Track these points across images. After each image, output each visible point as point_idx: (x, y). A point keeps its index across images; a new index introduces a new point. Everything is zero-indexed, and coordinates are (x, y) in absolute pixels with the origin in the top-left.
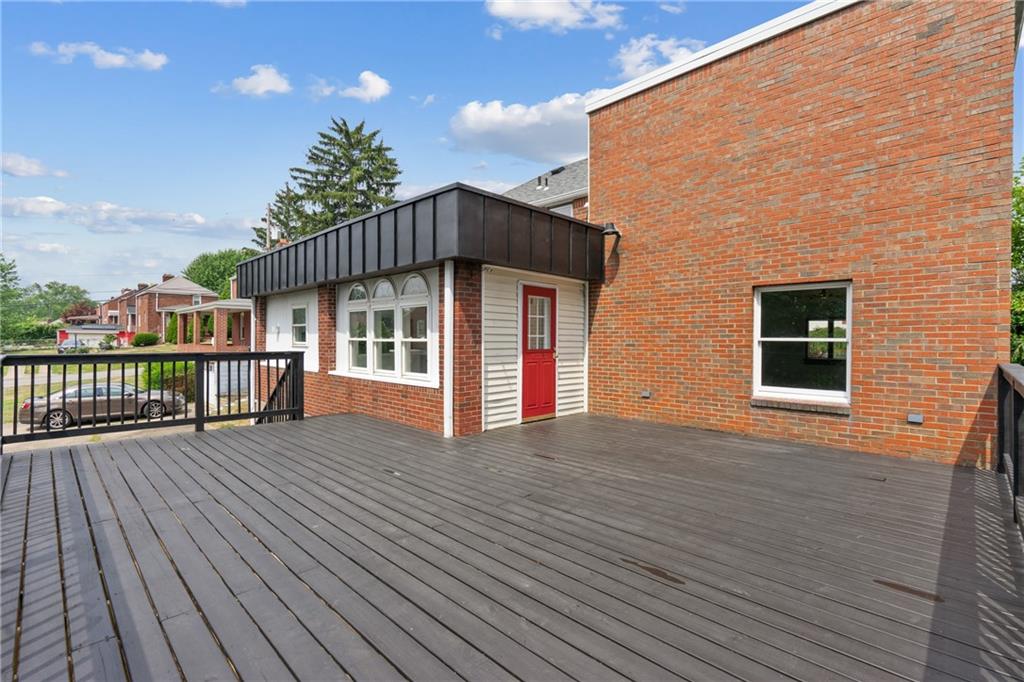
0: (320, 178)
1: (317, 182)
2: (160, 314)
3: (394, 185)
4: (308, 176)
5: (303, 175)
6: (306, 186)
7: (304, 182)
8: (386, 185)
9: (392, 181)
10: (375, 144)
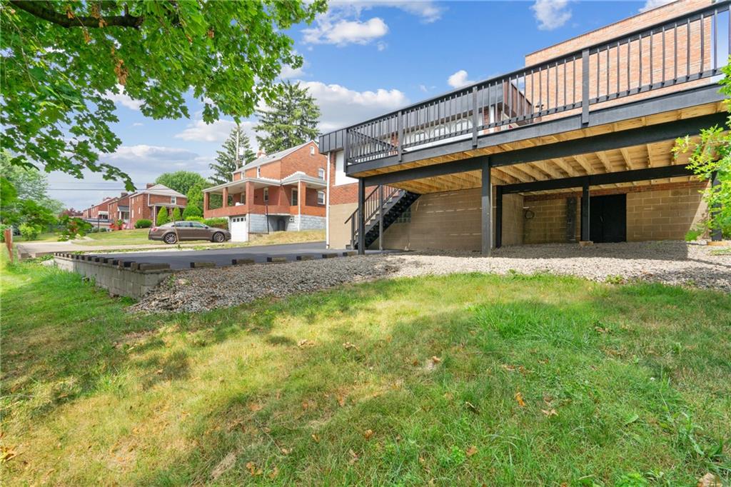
0: (271, 116)
1: (270, 119)
2: (151, 208)
3: (317, 122)
4: (265, 115)
5: (261, 114)
6: (264, 121)
7: (262, 119)
8: (311, 123)
9: (315, 120)
10: (308, 96)
